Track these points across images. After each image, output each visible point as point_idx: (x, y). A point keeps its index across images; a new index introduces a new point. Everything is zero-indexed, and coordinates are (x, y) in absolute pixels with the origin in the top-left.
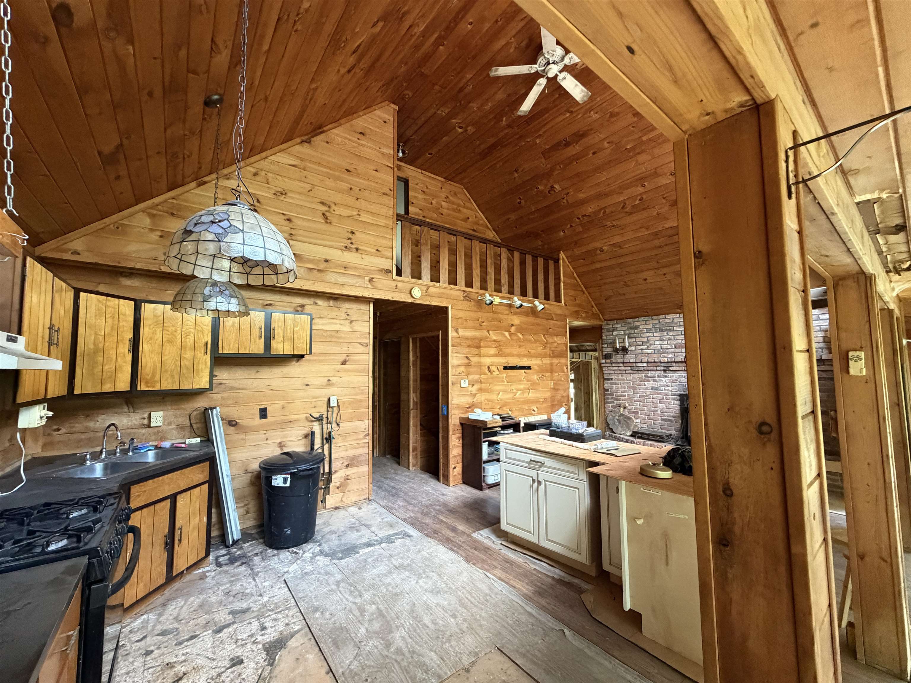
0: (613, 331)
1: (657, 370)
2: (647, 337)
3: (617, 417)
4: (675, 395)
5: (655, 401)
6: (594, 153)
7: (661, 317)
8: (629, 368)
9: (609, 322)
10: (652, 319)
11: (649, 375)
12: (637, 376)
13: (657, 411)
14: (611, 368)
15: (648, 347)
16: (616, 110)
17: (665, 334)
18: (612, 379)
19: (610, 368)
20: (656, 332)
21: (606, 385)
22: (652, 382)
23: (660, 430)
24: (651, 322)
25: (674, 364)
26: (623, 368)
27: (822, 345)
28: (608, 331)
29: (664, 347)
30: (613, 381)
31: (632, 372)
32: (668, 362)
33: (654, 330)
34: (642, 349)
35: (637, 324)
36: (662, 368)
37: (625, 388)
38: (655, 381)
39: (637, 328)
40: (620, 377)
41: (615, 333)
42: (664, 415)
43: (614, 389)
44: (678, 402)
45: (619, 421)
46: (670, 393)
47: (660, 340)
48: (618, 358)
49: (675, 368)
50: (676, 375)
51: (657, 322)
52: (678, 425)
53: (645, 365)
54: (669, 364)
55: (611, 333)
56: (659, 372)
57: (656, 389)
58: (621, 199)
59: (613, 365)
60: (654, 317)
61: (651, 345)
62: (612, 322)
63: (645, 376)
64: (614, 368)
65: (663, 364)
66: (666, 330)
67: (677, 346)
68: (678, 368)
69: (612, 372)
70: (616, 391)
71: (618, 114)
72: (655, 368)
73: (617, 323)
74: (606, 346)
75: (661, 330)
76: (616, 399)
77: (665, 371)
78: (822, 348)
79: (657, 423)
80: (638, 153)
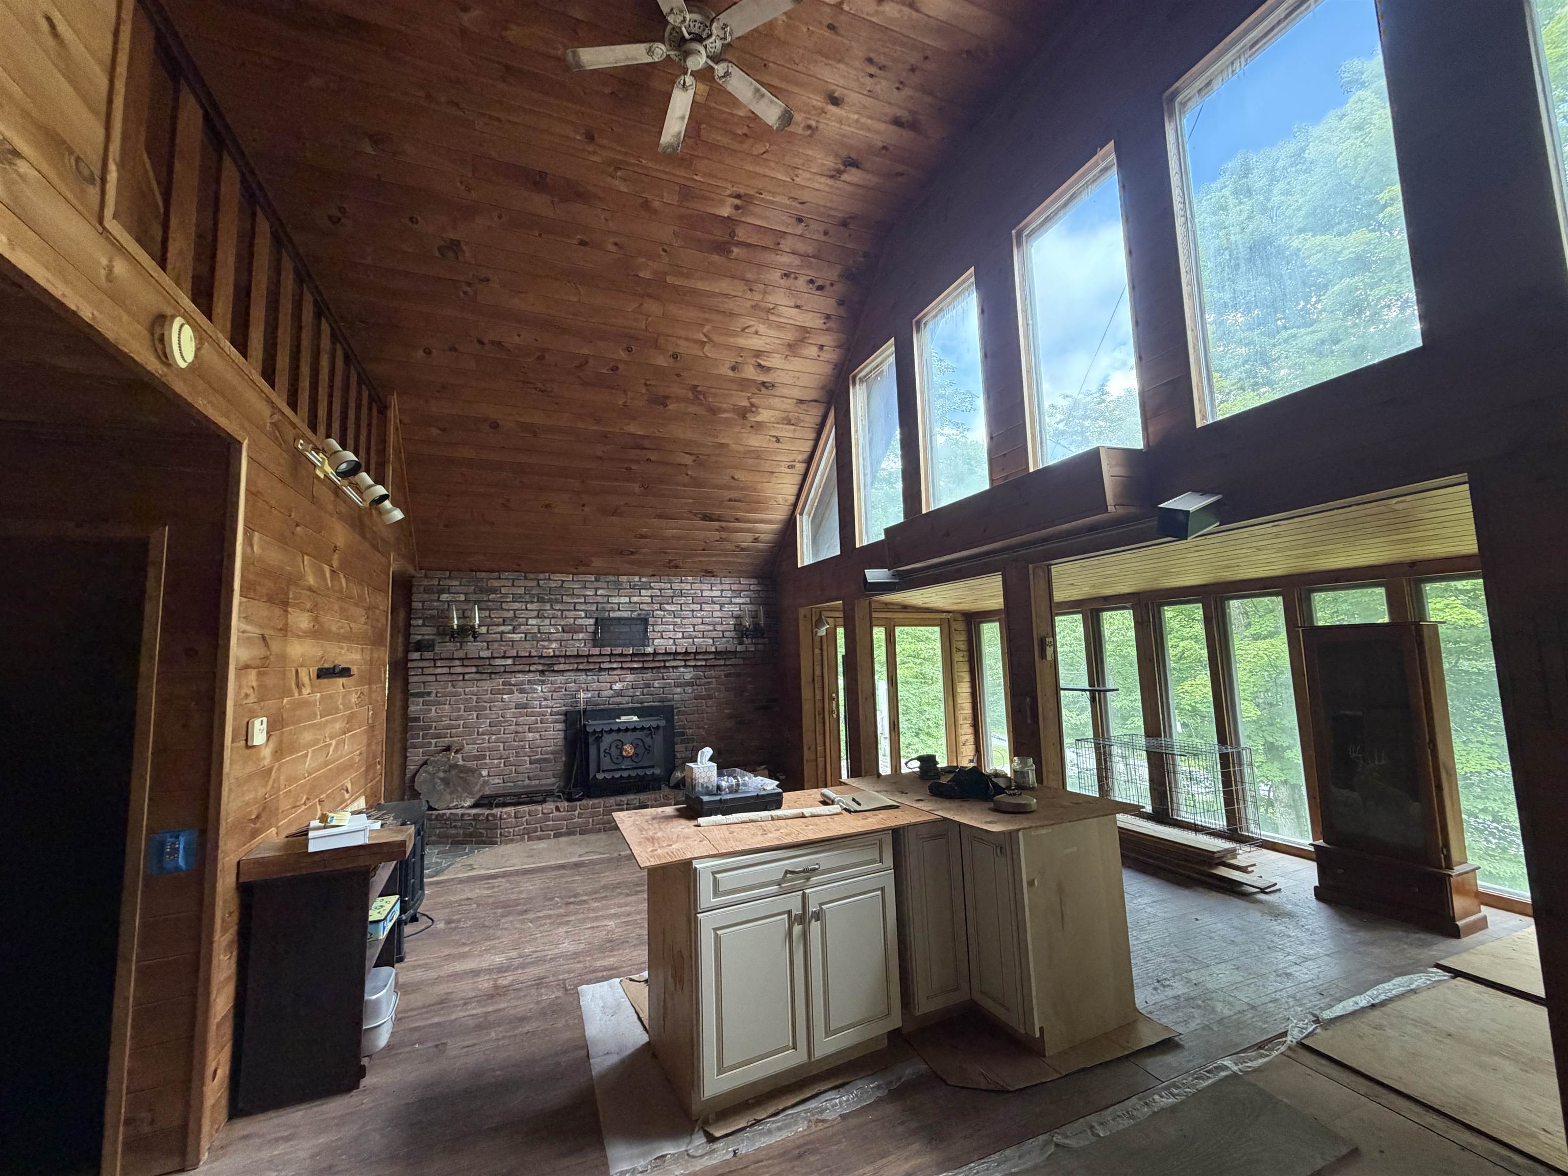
0: (442, 592)
1: (530, 671)
2: (515, 610)
3: (441, 775)
4: (557, 714)
5: (520, 729)
6: (582, 243)
7: (541, 576)
8: (474, 669)
9: (430, 573)
10: (526, 578)
11: (513, 680)
12: (487, 685)
13: (523, 747)
14: (431, 671)
15: (514, 629)
16: (656, 204)
17: (548, 606)
18: (429, 694)
19: (426, 671)
20: (532, 602)
21: (412, 708)
22: (516, 694)
23: (527, 782)
24: (522, 583)
25: (562, 660)
26: (459, 670)
27: (733, 634)
28: (428, 590)
29: (544, 629)
30: (432, 697)
31: (478, 676)
32: (554, 656)
33: (527, 598)
34: (502, 633)
35: (496, 584)
36: (540, 668)
37: (459, 710)
38: (522, 691)
39: (494, 591)
40: (450, 689)
41: (444, 597)
42: (537, 752)
43: (433, 713)
44: (560, 726)
45: (446, 782)
46: (549, 710)
47: (538, 617)
48: (448, 647)
49: (562, 667)
50: (560, 679)
51: (534, 583)
52: (560, 767)
53: (509, 662)
54: (554, 661)
55: (435, 596)
56: (531, 675)
57: (525, 706)
58: (585, 351)
59: (439, 664)
60: (532, 576)
61: (520, 625)
62: (438, 574)
63: (504, 684)
64: (439, 671)
65: (542, 661)
66: (550, 601)
67: (566, 628)
68: (567, 667)
69: (433, 678)
70: (439, 719)
71: (655, 212)
72: (527, 668)
73: (450, 577)
74: (420, 622)
75: (541, 600)
76: (438, 736)
77: (542, 672)
78: (733, 638)
79: (521, 769)
80: (649, 296)
